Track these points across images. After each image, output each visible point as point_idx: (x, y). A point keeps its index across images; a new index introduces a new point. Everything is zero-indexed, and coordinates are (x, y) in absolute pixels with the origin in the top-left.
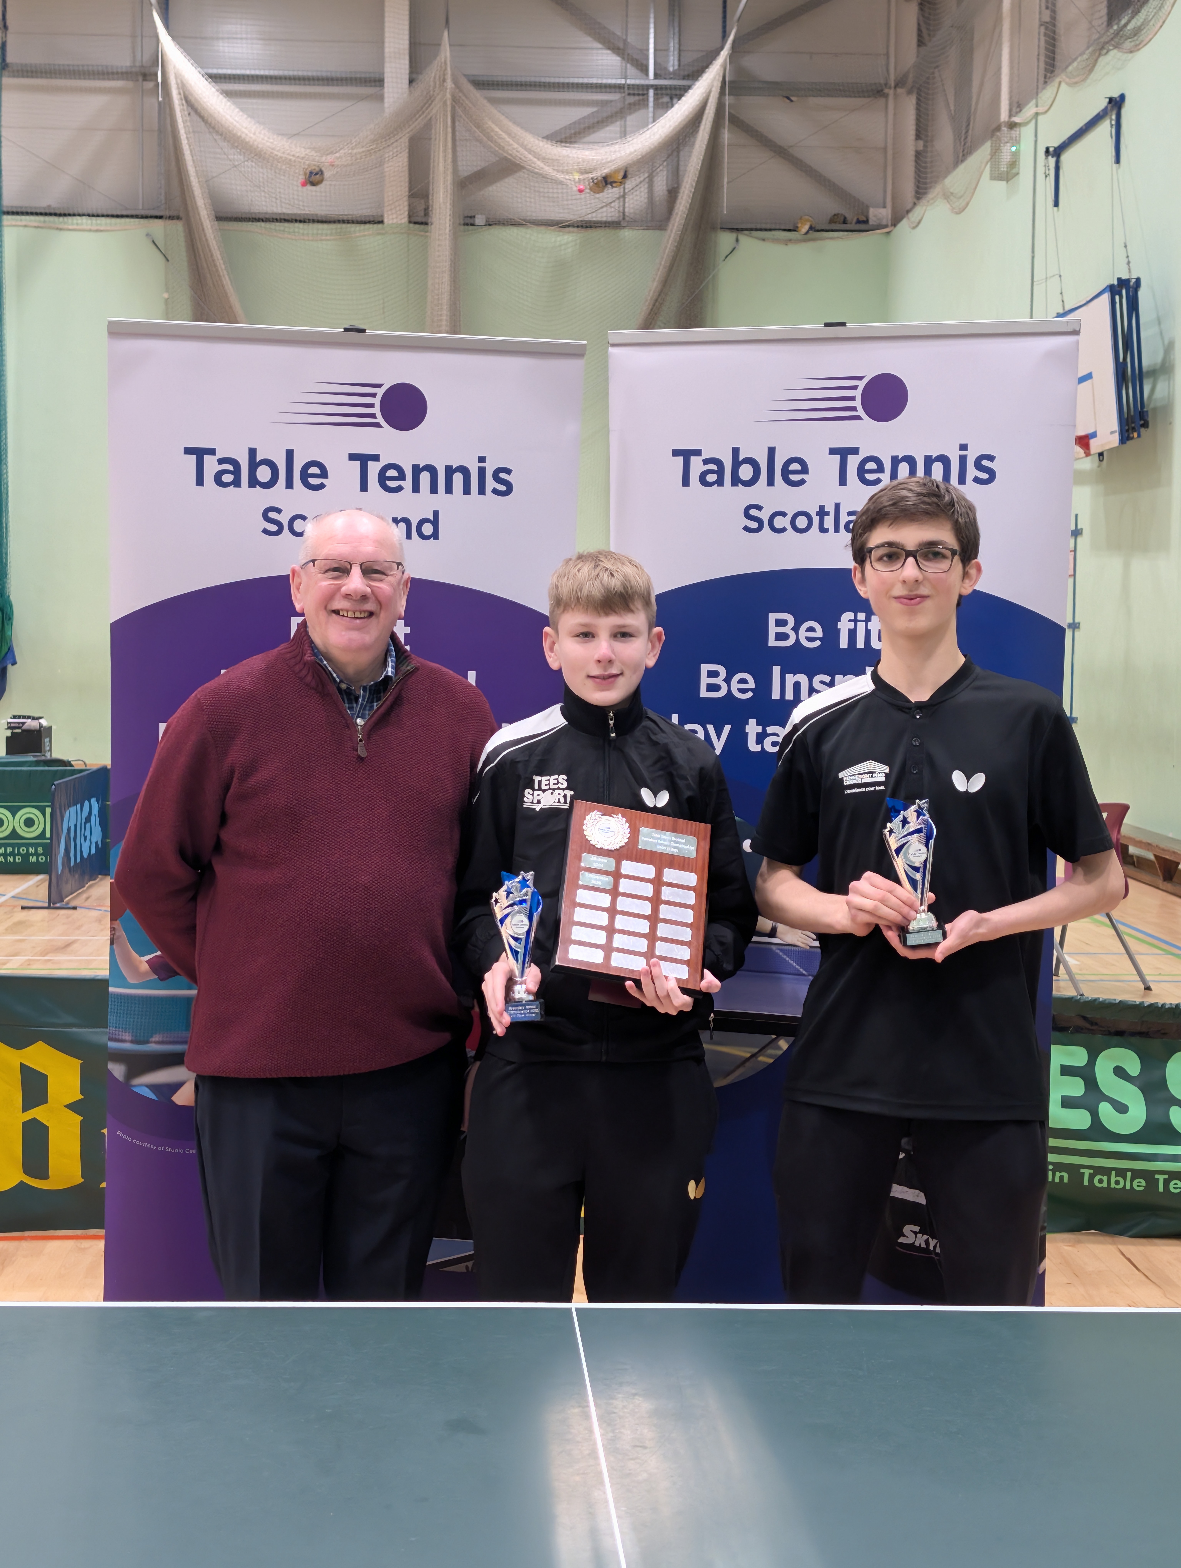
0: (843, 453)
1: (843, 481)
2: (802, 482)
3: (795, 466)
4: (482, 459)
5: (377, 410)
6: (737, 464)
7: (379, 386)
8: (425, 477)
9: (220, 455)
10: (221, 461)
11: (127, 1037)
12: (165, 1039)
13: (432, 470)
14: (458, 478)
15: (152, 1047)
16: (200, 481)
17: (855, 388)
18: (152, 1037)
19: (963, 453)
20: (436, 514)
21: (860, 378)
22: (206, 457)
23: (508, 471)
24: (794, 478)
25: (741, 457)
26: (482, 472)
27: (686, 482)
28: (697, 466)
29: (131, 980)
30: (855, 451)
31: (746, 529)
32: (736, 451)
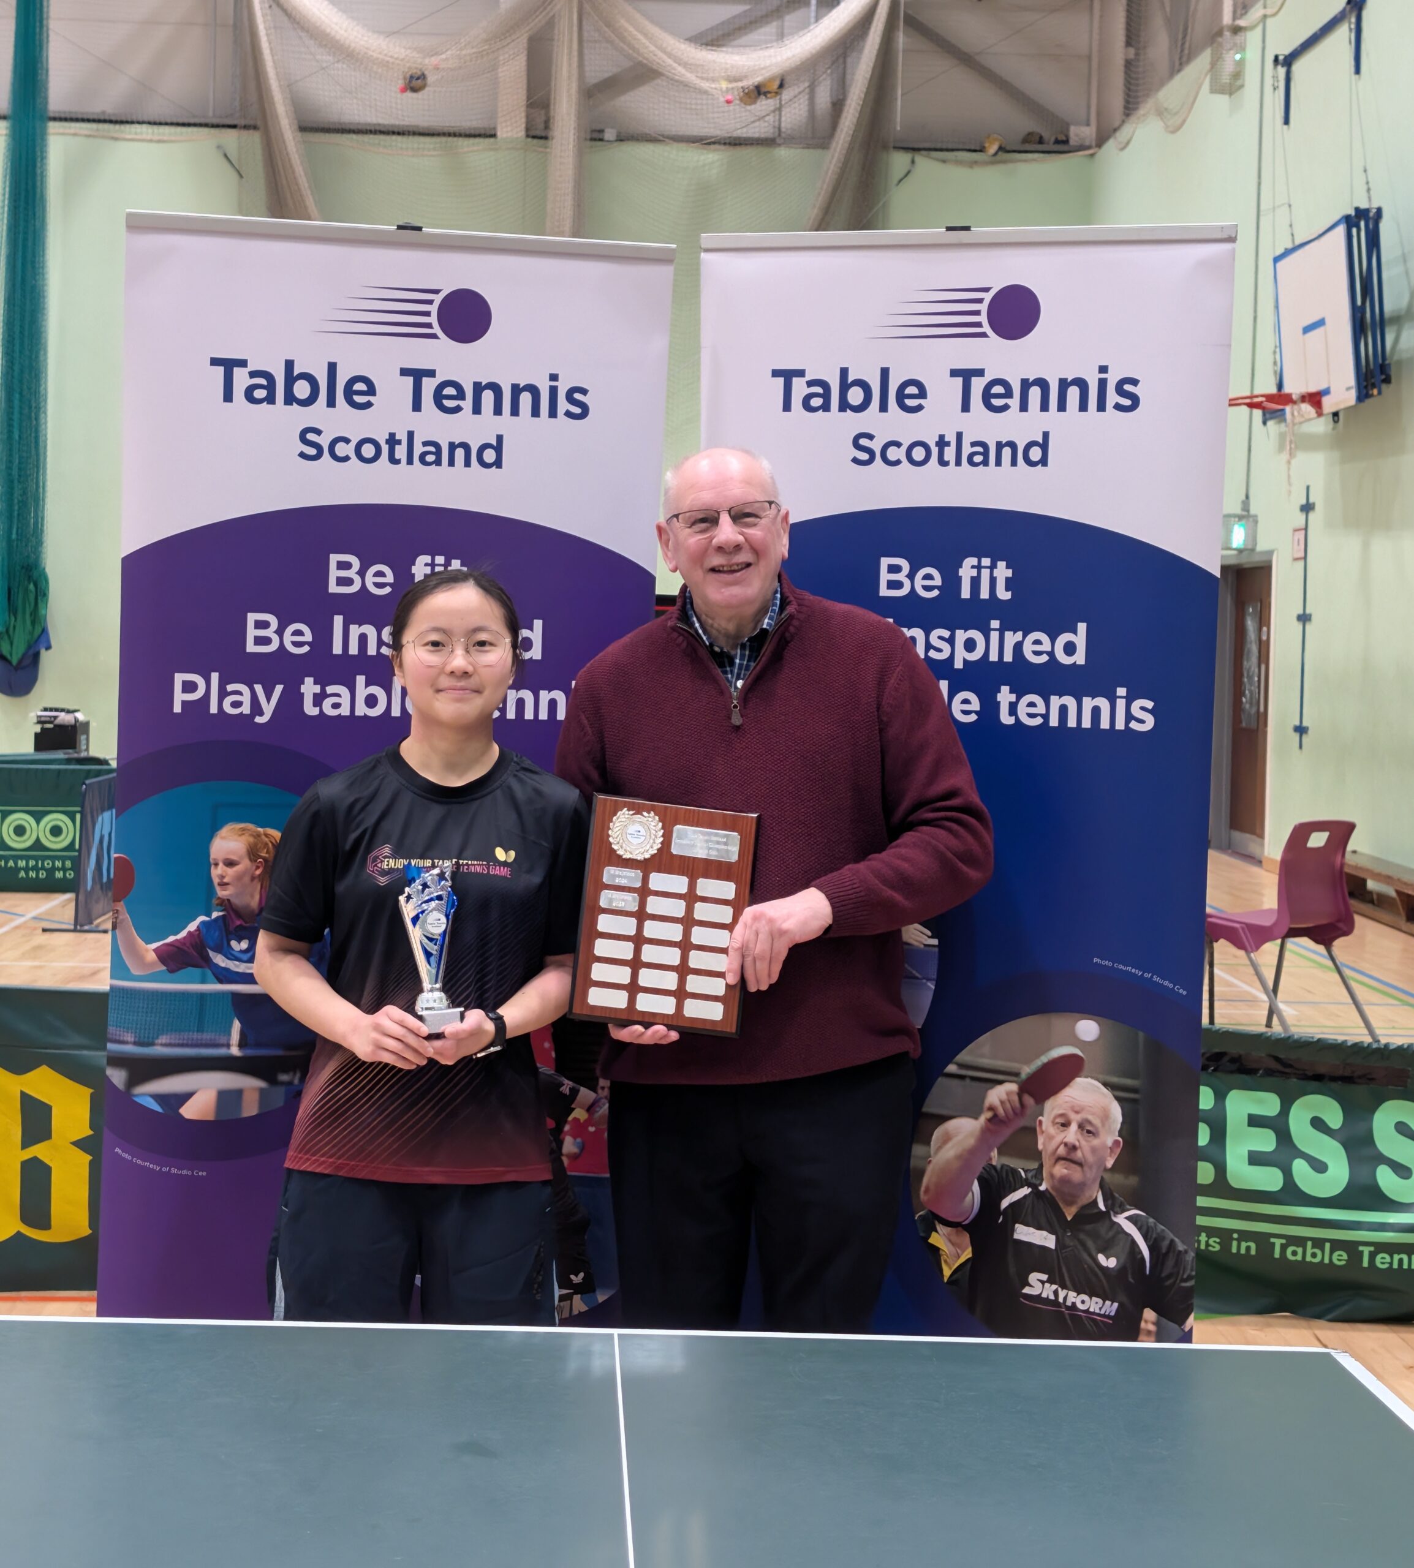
0: (966, 375)
1: (966, 407)
2: (919, 408)
3: (912, 390)
4: (554, 377)
5: (433, 319)
6: (845, 386)
7: (437, 292)
8: (488, 397)
9: (252, 367)
10: (253, 374)
11: (130, 1038)
12: (173, 1041)
13: (495, 388)
14: (526, 399)
15: (159, 1050)
16: (228, 397)
17: (980, 301)
18: (157, 1038)
19: (1103, 376)
20: (500, 438)
21: (987, 290)
22: (235, 369)
23: (584, 392)
24: (910, 402)
25: (850, 379)
26: (553, 391)
27: (787, 407)
28: (800, 389)
29: (135, 971)
30: (980, 373)
31: (855, 461)
32: (844, 372)
